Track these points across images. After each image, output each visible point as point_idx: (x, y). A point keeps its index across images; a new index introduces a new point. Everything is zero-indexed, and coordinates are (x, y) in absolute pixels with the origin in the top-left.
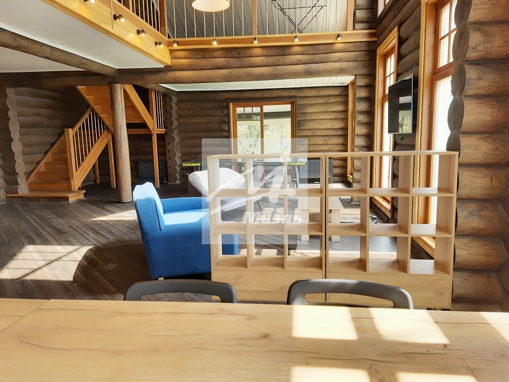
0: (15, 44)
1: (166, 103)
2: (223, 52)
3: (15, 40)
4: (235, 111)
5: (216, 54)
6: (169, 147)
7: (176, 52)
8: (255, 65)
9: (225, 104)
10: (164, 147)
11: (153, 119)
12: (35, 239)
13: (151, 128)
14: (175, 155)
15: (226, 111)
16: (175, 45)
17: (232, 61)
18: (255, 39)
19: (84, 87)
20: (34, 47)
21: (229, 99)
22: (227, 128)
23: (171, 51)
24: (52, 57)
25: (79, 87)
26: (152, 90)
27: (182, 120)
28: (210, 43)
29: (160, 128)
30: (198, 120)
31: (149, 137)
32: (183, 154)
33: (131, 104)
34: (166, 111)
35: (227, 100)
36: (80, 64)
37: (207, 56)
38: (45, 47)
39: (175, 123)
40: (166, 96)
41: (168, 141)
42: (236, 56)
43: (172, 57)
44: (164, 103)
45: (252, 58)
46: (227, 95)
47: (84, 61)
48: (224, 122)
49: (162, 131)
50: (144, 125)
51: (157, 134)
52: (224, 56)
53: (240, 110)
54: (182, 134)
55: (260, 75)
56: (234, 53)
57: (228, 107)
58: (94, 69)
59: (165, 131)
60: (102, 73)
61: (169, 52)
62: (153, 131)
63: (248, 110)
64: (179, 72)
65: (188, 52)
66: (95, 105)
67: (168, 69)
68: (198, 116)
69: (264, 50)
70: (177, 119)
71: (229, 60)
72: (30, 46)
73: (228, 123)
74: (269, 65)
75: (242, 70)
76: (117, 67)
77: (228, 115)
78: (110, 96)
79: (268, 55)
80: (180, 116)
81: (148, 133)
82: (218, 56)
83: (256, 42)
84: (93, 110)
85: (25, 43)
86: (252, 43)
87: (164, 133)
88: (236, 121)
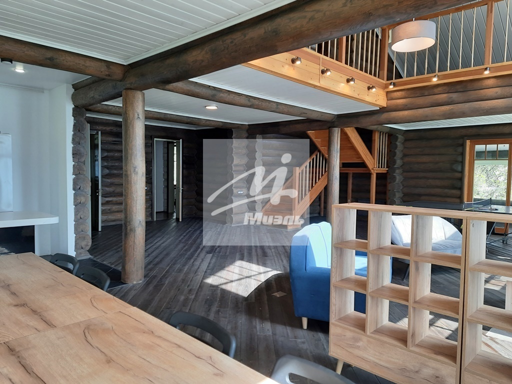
0: (249, 104)
1: (391, 143)
2: (445, 88)
3: (249, 101)
4: (472, 148)
5: (436, 90)
6: (389, 187)
7: (392, 94)
8: (485, 98)
9: (460, 142)
10: (385, 186)
11: (374, 159)
12: (245, 257)
13: (370, 167)
14: (395, 195)
15: (460, 149)
16: (391, 87)
17: (454, 96)
18: (486, 69)
19: (313, 132)
20: (263, 104)
21: (466, 136)
22: (459, 169)
23: (387, 93)
24: (277, 110)
25: (309, 132)
26: (375, 131)
27: (407, 159)
28: (429, 80)
29: (382, 167)
30: (425, 159)
31: (368, 175)
32: (405, 195)
33: (350, 145)
34: (390, 151)
35: (464, 137)
36: (301, 114)
37: (426, 94)
38: (272, 104)
39: (399, 163)
40: (392, 135)
41: (389, 181)
42: (461, 90)
43: (388, 99)
44: (389, 143)
45: (482, 91)
46: (464, 132)
47: (304, 111)
48: (456, 161)
49: (384, 170)
50: (363, 165)
51: (377, 174)
52: (446, 92)
53: (479, 148)
54: (405, 174)
55: (491, 109)
56: (459, 87)
57: (463, 145)
58: (314, 116)
59: (387, 170)
60: (321, 119)
61: (385, 94)
62: (372, 171)
63: (492, 147)
64: (394, 113)
65: (405, 92)
66: (321, 147)
67: (383, 110)
68: (425, 155)
69: (499, 80)
70: (402, 159)
71: (451, 95)
72: (260, 104)
73: (463, 163)
74: (505, 96)
75: (467, 105)
76: (336, 113)
77: (463, 154)
78: (328, 139)
79: (505, 85)
80: (405, 155)
81: (367, 172)
82: (439, 93)
83: (487, 72)
84: (319, 151)
85: (256, 102)
86: (482, 74)
87: (385, 172)
88: (474, 160)
